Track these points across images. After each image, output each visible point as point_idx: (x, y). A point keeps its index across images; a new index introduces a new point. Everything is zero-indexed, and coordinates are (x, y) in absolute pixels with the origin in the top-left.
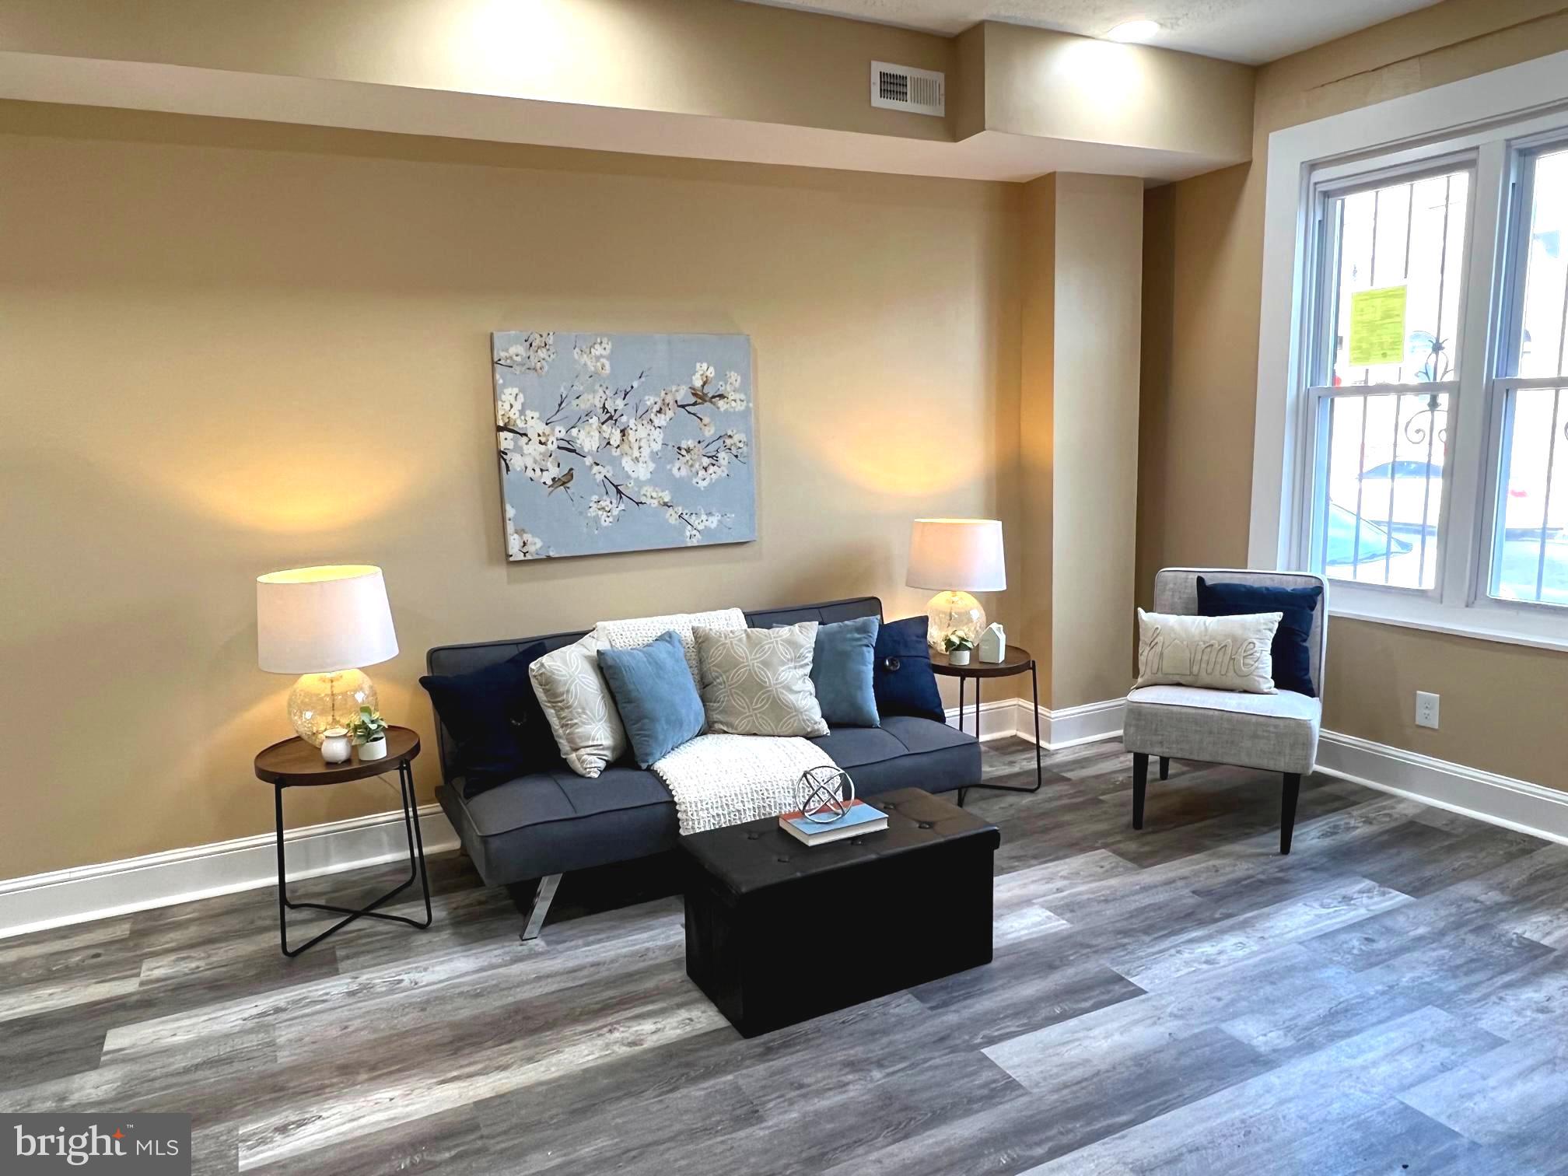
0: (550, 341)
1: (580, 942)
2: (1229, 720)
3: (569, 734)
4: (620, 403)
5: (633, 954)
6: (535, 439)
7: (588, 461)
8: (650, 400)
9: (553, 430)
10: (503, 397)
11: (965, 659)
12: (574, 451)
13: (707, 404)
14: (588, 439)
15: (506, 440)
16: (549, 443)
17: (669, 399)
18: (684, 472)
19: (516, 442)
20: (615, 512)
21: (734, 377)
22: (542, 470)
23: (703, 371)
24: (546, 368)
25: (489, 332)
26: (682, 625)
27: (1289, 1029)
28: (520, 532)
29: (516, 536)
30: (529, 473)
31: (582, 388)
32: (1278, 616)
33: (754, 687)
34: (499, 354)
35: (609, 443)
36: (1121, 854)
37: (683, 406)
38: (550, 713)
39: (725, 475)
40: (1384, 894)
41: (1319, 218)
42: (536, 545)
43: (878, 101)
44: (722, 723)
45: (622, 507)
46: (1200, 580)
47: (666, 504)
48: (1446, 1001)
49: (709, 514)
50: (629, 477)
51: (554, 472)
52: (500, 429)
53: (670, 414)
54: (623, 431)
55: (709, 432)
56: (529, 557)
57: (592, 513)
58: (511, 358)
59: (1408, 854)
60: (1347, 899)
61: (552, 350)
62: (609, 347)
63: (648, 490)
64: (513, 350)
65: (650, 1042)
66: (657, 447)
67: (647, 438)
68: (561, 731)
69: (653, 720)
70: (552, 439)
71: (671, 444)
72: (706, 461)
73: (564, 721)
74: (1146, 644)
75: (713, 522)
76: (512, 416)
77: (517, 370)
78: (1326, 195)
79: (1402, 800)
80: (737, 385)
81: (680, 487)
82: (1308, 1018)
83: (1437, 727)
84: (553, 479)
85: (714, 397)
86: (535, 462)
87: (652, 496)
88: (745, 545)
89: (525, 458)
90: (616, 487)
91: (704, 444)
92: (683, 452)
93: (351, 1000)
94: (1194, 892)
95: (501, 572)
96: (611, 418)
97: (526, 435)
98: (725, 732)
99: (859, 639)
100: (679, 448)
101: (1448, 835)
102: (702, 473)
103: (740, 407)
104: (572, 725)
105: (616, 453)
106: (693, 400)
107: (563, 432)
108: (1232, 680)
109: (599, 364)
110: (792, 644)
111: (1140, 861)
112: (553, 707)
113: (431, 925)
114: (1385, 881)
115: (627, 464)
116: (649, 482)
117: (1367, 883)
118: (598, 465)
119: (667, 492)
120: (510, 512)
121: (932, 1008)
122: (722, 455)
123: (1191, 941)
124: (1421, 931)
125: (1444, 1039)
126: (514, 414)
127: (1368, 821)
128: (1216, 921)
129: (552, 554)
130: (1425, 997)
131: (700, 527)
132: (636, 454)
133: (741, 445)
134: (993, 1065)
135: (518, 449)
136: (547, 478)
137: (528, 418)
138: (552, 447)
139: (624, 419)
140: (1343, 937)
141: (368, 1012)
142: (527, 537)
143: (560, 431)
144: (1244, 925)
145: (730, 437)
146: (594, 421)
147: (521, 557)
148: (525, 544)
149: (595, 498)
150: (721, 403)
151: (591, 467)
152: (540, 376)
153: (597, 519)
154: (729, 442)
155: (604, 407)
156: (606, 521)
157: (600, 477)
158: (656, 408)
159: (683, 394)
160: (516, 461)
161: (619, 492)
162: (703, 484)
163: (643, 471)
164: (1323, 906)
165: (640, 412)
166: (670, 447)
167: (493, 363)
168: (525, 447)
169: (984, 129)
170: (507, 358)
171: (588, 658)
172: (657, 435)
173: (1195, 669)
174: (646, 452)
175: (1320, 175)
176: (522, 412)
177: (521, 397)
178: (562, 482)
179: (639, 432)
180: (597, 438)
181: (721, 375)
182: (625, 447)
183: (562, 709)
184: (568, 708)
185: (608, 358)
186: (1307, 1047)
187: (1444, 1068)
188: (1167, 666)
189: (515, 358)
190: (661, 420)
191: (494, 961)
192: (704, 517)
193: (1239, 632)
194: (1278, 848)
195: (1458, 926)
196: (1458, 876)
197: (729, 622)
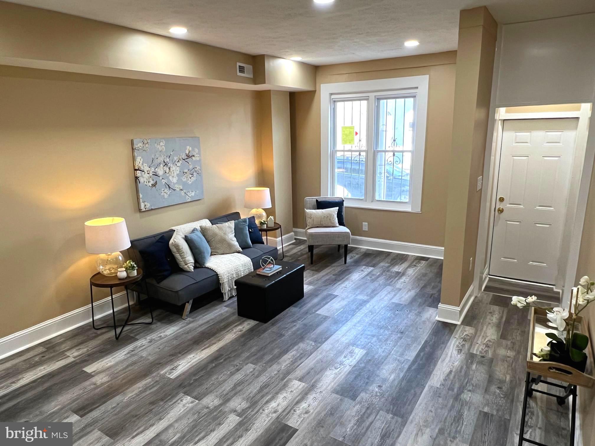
0: (149, 142)
1: (201, 316)
2: (333, 234)
3: (184, 260)
4: (168, 160)
5: (219, 315)
6: (146, 172)
7: (161, 178)
8: (175, 158)
9: (151, 169)
10: (137, 160)
11: (265, 227)
12: (157, 175)
13: (190, 159)
14: (160, 172)
15: (138, 173)
16: (150, 173)
17: (181, 158)
18: (185, 180)
19: (141, 173)
20: (168, 193)
21: (197, 150)
22: (149, 182)
23: (189, 148)
24: (148, 150)
25: (132, 139)
26: (197, 225)
27: (367, 296)
28: (144, 202)
29: (143, 203)
30: (145, 183)
31: (158, 156)
32: (337, 208)
33: (223, 241)
34: (135, 146)
35: (166, 172)
36: (313, 270)
37: (184, 160)
38: (177, 256)
39: (195, 179)
40: (368, 268)
41: (333, 107)
42: (148, 206)
43: (239, 74)
44: (213, 252)
45: (170, 191)
46: (317, 200)
47: (181, 190)
48: (389, 285)
49: (192, 192)
50: (172, 182)
51: (152, 182)
52: (136, 170)
53: (181, 162)
54: (169, 168)
55: (191, 167)
56: (147, 210)
57: (162, 194)
58: (139, 147)
59: (368, 260)
60: (362, 271)
61: (150, 144)
62: (164, 143)
63: (176, 186)
64: (139, 145)
65: (244, 330)
66: (178, 172)
67: (176, 170)
68: (181, 260)
69: (204, 253)
70: (151, 172)
71: (182, 171)
72: (191, 176)
73: (182, 257)
74: (308, 217)
75: (193, 194)
76: (140, 166)
77: (141, 151)
78: (334, 101)
79: (361, 248)
80: (197, 152)
81: (185, 184)
82: (369, 292)
83: (367, 230)
84: (152, 185)
85: (192, 156)
86: (147, 180)
87: (178, 187)
88: (200, 201)
89: (144, 178)
90: (168, 185)
91: (190, 171)
92: (185, 173)
93: (151, 344)
94: (333, 275)
95: (138, 215)
96: (166, 164)
97: (144, 171)
98: (215, 255)
99: (244, 224)
100: (184, 172)
101: (374, 254)
102: (190, 179)
103: (198, 159)
104: (185, 258)
105: (168, 175)
106: (186, 157)
107: (154, 169)
108: (330, 224)
109: (162, 148)
110: (230, 227)
111: (318, 270)
112: (179, 253)
113: (153, 322)
114: (367, 265)
115: (171, 178)
116: (176, 183)
117: (364, 267)
118: (163, 179)
119: (181, 186)
120: (141, 196)
121: (300, 308)
122: (194, 173)
123: (339, 284)
124: (379, 273)
125: (392, 290)
126: (140, 165)
127: (357, 254)
128: (341, 280)
129: (153, 208)
130: (385, 285)
131: (190, 196)
132: (173, 175)
133: (199, 170)
134: (320, 315)
135: (142, 176)
136: (150, 184)
137: (144, 166)
138: (151, 175)
139: (169, 164)
140: (366, 278)
141: (161, 344)
142: (146, 203)
143: (153, 169)
144: (347, 279)
145: (196, 168)
146: (162, 166)
147: (144, 210)
148: (145, 206)
149: (163, 189)
150: (193, 158)
151: (162, 180)
152: (147, 153)
153: (164, 196)
154: (196, 169)
155: (164, 161)
156: (166, 196)
157: (164, 183)
158: (177, 161)
159: (184, 156)
160: (141, 180)
161: (169, 187)
162: (190, 183)
163: (175, 180)
164: (359, 273)
165: (173, 162)
166: (181, 172)
167: (133, 149)
168: (144, 175)
169: (265, 83)
170: (137, 147)
171: (183, 238)
172: (178, 168)
173: (322, 223)
174: (175, 174)
175: (333, 97)
176: (142, 164)
177: (142, 160)
178: (154, 185)
179: (173, 168)
180: (162, 171)
181: (193, 150)
182: (170, 173)
183: (181, 253)
184: (183, 253)
185: (164, 146)
186: (372, 298)
187: (395, 295)
188: (315, 223)
189: (140, 147)
190: (179, 164)
191: (182, 325)
192: (191, 193)
193: (330, 213)
194: (344, 263)
195: (384, 271)
196: (379, 262)
197: (206, 223)
